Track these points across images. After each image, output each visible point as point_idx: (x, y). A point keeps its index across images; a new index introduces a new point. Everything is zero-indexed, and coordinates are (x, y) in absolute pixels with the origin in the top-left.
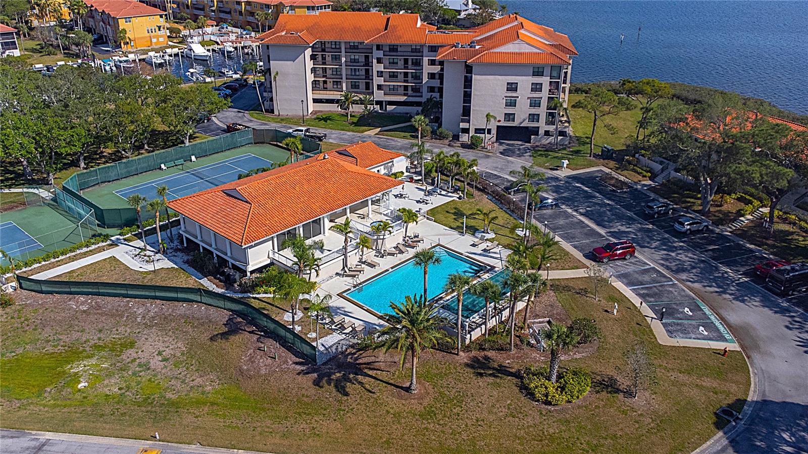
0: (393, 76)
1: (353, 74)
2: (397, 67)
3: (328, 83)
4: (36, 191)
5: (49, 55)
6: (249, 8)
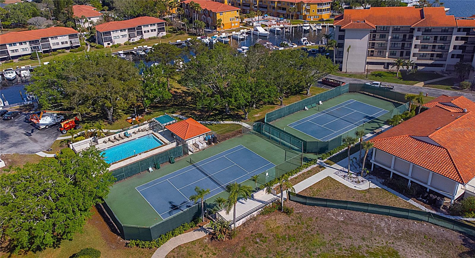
0: (424, 47)
1: (393, 46)
2: (429, 42)
3: (374, 52)
4: (238, 123)
5: (181, 34)
6: (279, 5)
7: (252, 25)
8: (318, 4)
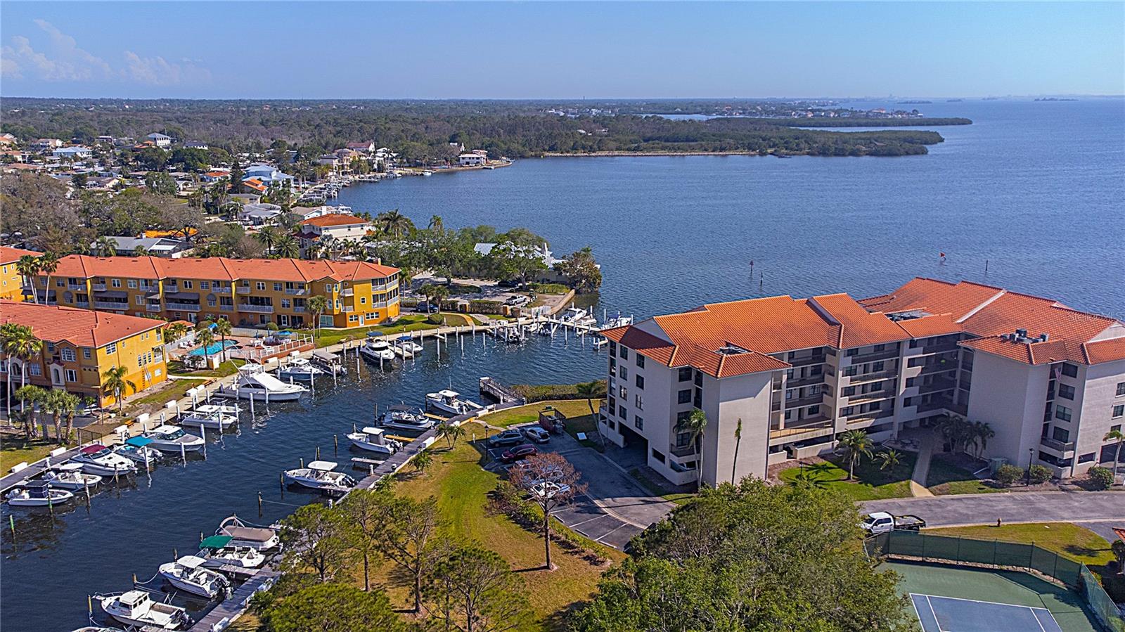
6: (247, 291)
7: (205, 366)
8: (374, 282)
